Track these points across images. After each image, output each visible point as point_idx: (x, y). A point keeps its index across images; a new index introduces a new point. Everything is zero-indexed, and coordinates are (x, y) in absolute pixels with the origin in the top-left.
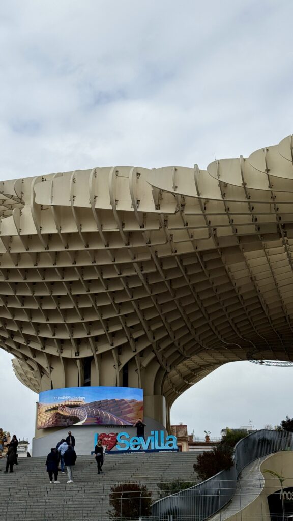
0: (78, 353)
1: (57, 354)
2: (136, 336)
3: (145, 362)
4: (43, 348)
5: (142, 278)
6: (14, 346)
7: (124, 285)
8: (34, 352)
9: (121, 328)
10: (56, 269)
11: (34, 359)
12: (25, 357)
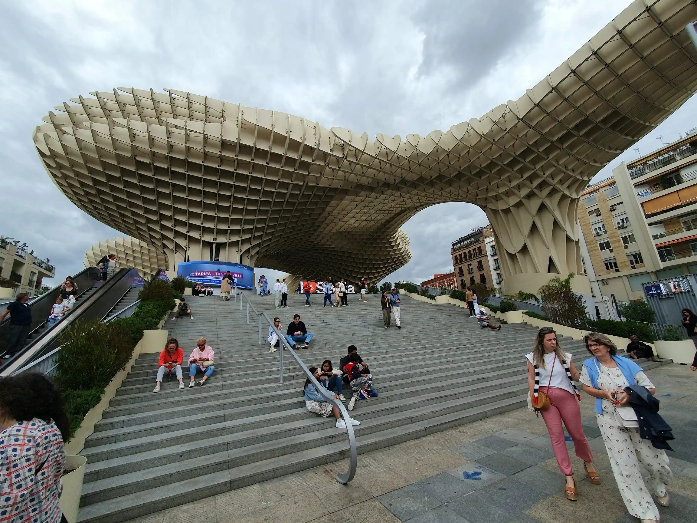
0: (215, 239)
1: (199, 238)
2: (257, 234)
3: (253, 252)
4: (187, 232)
5: (288, 196)
6: (157, 228)
7: (274, 199)
8: (178, 234)
9: (251, 227)
10: (235, 174)
11: (174, 239)
12: (164, 237)
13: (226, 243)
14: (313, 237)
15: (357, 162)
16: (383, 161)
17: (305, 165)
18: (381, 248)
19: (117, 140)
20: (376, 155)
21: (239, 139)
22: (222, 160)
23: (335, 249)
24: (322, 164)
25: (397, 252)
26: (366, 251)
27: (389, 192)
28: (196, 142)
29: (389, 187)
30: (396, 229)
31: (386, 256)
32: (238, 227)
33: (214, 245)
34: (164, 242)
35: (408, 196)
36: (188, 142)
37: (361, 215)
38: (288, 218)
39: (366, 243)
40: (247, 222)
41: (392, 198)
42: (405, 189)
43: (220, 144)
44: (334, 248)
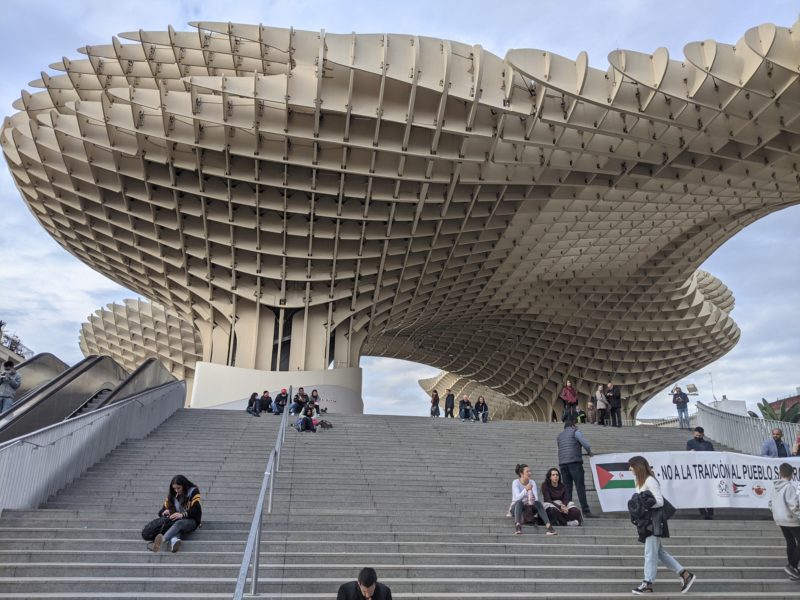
0: (283, 301)
1: (254, 299)
2: (363, 290)
3: (358, 326)
4: (233, 288)
5: (420, 209)
6: (183, 282)
7: (392, 215)
8: (217, 292)
9: (352, 276)
10: (314, 171)
11: (211, 302)
12: (195, 299)
13: (303, 308)
14: (483, 293)
15: (565, 122)
16: (630, 113)
17: (452, 141)
18: (651, 316)
19: (117, 127)
20: (609, 100)
21: (319, 101)
22: (290, 145)
23: (539, 320)
24: (488, 134)
25: (694, 327)
26: (613, 324)
27: (653, 182)
28: (244, 117)
29: (651, 172)
30: (687, 272)
31: (665, 335)
32: (325, 277)
33: (282, 313)
34: (196, 307)
35: (704, 188)
36: (229, 118)
37: (592, 241)
38: (424, 255)
39: (612, 305)
40: (343, 265)
41: (664, 196)
42: (694, 173)
43: (284, 114)
44: (535, 316)
